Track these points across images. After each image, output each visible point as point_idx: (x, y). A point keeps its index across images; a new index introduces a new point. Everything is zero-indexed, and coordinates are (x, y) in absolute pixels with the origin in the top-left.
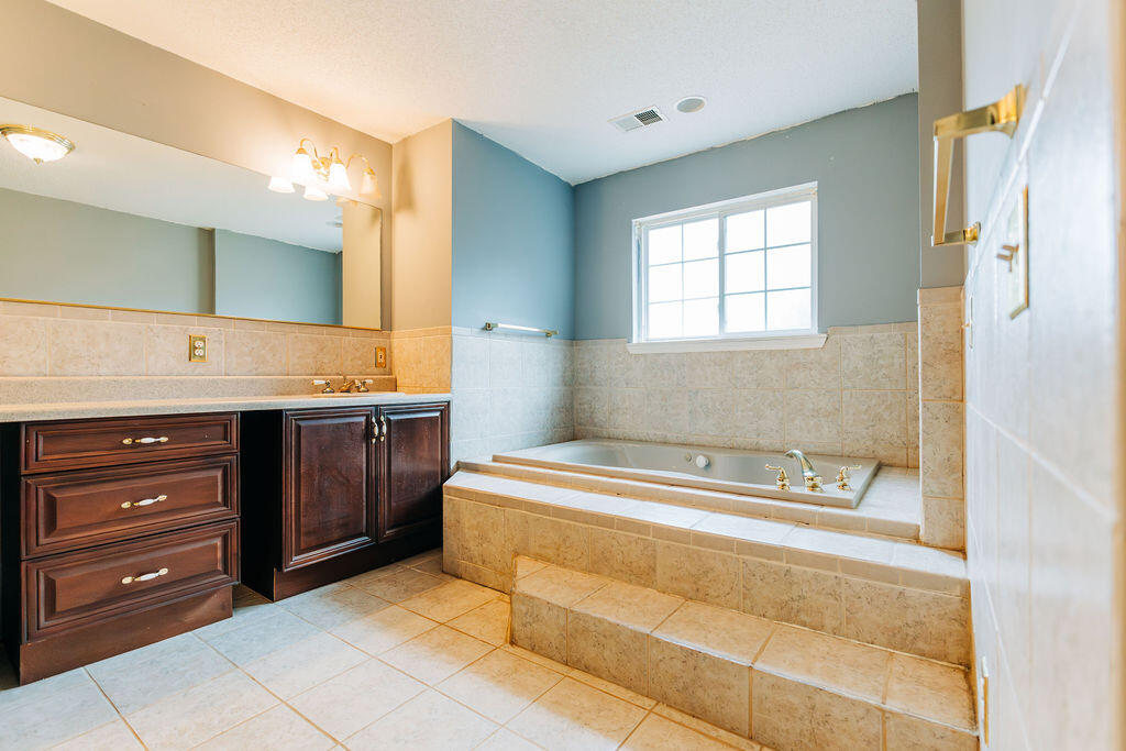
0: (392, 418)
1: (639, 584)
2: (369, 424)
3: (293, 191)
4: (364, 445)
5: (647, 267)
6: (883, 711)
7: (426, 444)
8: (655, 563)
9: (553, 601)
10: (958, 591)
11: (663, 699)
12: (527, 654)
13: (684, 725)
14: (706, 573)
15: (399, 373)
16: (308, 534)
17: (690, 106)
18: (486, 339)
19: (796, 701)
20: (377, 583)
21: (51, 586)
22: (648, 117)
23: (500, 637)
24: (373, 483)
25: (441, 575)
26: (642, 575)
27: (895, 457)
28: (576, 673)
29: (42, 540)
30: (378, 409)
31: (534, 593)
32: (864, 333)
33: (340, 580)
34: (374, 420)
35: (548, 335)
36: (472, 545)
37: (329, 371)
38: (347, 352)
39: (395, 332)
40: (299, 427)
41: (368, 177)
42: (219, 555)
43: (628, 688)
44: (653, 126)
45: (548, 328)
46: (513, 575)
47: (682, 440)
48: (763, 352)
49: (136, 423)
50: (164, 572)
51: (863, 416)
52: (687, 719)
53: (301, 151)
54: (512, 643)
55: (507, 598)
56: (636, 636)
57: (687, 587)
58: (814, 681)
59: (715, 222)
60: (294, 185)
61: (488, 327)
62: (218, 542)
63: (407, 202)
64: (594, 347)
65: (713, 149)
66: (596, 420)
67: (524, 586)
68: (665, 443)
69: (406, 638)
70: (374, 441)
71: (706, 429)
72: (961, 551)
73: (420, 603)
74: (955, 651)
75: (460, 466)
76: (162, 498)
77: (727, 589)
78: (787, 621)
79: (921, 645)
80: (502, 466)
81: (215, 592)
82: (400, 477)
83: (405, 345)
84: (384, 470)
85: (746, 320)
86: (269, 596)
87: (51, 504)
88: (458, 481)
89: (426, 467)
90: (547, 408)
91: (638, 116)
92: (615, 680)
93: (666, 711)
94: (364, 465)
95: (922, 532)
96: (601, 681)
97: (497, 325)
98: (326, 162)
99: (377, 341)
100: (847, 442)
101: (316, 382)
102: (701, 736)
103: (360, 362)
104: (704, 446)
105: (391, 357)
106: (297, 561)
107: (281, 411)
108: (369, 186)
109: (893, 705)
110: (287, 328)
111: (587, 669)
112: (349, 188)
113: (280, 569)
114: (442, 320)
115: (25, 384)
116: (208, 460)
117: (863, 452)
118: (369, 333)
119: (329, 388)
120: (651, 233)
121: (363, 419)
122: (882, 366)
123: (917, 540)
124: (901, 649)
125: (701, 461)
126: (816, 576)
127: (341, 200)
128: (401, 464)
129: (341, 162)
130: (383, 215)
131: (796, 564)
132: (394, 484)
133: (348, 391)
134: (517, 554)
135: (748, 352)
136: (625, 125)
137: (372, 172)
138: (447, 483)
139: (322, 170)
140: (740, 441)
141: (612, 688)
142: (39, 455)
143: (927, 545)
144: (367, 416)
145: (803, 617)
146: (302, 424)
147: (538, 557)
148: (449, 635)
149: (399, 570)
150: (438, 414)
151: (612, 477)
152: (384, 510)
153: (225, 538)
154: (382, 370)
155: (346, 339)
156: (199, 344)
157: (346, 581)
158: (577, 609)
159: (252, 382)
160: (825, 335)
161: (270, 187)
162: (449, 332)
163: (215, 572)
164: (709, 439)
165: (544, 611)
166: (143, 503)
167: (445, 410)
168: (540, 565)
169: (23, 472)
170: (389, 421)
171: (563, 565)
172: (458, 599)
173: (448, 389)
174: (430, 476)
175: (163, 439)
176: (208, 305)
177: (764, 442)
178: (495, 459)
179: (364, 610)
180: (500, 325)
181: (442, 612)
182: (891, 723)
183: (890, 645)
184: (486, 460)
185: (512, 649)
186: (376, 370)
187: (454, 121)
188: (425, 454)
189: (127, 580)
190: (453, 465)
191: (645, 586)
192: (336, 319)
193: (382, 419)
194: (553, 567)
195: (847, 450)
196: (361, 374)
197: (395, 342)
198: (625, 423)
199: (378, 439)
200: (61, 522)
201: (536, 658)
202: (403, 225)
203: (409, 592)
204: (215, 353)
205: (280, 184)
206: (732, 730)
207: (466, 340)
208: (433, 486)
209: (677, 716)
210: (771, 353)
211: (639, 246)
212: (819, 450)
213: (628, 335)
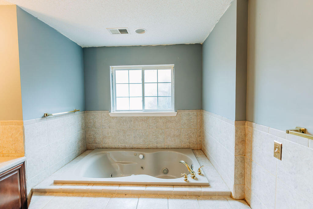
5: (116, 84)
17: (140, 31)
18: (46, 121)
22: (123, 31)
27: (194, 147)
32: (187, 112)
35: (75, 111)
44: (125, 34)
47: (131, 147)
48: (158, 117)
51: (187, 136)
59: (141, 71)
61: (46, 116)
64: (95, 114)
65: (140, 46)
66: (97, 141)
68: (125, 149)
71: (140, 142)
72: (244, 200)
75: (34, 192)
80: (61, 187)
85: (151, 106)
90: (76, 142)
91: (119, 30)
97: (51, 114)
100: (182, 144)
104: (139, 149)
114: (16, 117)
117: (186, 147)
122: (191, 122)
123: (231, 197)
125: (141, 156)
135: (153, 117)
140: (151, 146)
143: (235, 199)
150: (17, 172)
160: (177, 112)
162: (22, 124)
164: (141, 146)
167: (21, 167)
173: (23, 154)
177: (158, 146)
184: (49, 184)
187: (17, 6)
195: (182, 146)
198: (109, 142)
207: (33, 125)
210: (161, 117)
211: (112, 76)
212: (175, 147)
213: (109, 110)
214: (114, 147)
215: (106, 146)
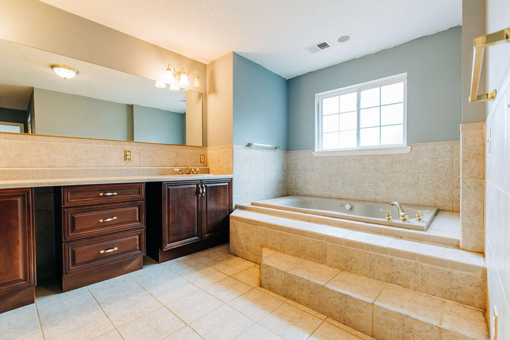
0: (207, 185)
1: (319, 262)
2: (198, 188)
3: (165, 87)
4: (196, 197)
5: (322, 116)
6: (440, 329)
7: (222, 197)
8: (326, 253)
9: (279, 268)
10: (480, 272)
11: (330, 316)
12: (268, 292)
13: (340, 328)
14: (351, 259)
15: (211, 166)
16: (173, 235)
17: (343, 39)
18: (248, 151)
19: (395, 320)
20: (201, 257)
21: (73, 252)
22: (323, 46)
23: (255, 283)
24: (200, 214)
25: (229, 255)
26: (320, 258)
27: (446, 206)
28: (289, 301)
29: (70, 234)
30: (201, 181)
31: (270, 265)
32: (431, 145)
33: (186, 255)
34: (200, 186)
35: (276, 148)
36: (242, 242)
37: (180, 165)
38: (187, 157)
39: (208, 148)
40: (169, 189)
41: (196, 79)
42: (137, 243)
43: (314, 309)
44: (326, 50)
45: (275, 145)
46: (261, 256)
47: (338, 196)
48: (379, 155)
49: (104, 187)
50: (116, 249)
51: (430, 186)
52: (342, 326)
53: (169, 69)
54: (261, 286)
55: (258, 266)
56: (317, 286)
57: (341, 265)
58: (405, 312)
59: (355, 94)
60: (166, 84)
61: (249, 145)
62: (137, 237)
63: (213, 90)
64: (297, 154)
65: (354, 59)
66: (298, 187)
67: (265, 261)
68: (331, 198)
69: (215, 282)
70: (200, 195)
71: (350, 192)
72: (482, 253)
73: (220, 266)
74: (478, 302)
75: (237, 207)
76: (115, 218)
77: (362, 267)
78: (391, 283)
79: (460, 298)
80: (255, 207)
81: (135, 258)
82: (211, 211)
83: (213, 153)
84: (204, 208)
85: (370, 140)
86: (157, 261)
87: (73, 219)
88: (236, 213)
89: (222, 207)
90: (275, 181)
91: (318, 46)
92: (307, 305)
93: (332, 321)
94: (196, 206)
95: (461, 243)
96: (301, 305)
97: (253, 144)
98: (179, 73)
99: (200, 151)
100: (421, 199)
101: (176, 170)
102: (348, 334)
103: (194, 161)
104: (349, 199)
105: (206, 158)
106: (169, 246)
107: (162, 182)
108: (197, 83)
109: (445, 326)
110: (163, 146)
111: (295, 300)
112: (189, 85)
113: (162, 249)
114: (229, 142)
115: (62, 171)
116: (133, 203)
117: (429, 204)
118: (198, 148)
119: (181, 172)
120: (324, 100)
121: (195, 186)
122: (440, 162)
123: (458, 247)
124: (449, 299)
125: (348, 207)
126: (406, 263)
127: (186, 90)
128: (212, 206)
129: (185, 73)
130: (203, 96)
131: (396, 256)
132: (209, 215)
133: (189, 174)
134: (262, 247)
135: (371, 155)
136: (312, 50)
137: (198, 78)
138: (232, 214)
139: (177, 77)
140: (367, 197)
141: (306, 309)
142: (69, 200)
143: (464, 249)
144: (197, 185)
145: (399, 282)
146: (170, 188)
147: (271, 248)
148: (233, 281)
149: (211, 252)
150: (227, 184)
151: (306, 213)
152: (204, 226)
153: (140, 236)
154: (203, 164)
155: (188, 151)
156: (128, 153)
157: (188, 256)
158: (289, 272)
159: (149, 170)
160: (411, 147)
161: (156, 86)
162: (232, 148)
163: (136, 250)
164: (352, 196)
165: (275, 273)
166: (108, 220)
167: (230, 182)
168: (273, 252)
169: (63, 206)
170: (206, 187)
171: (283, 252)
172: (237, 266)
173: (231, 172)
174: (224, 211)
175: (115, 194)
176: (131, 137)
177: (378, 198)
178: (252, 204)
179: (196, 268)
180: (254, 144)
181: (230, 271)
182: (444, 335)
183: (443, 297)
184: (248, 204)
185: (260, 289)
186: (200, 164)
187: (233, 52)
188: (222, 202)
189: (102, 252)
190: (234, 206)
191: (322, 264)
192: (183, 142)
193: (203, 185)
194: (278, 253)
195: (421, 202)
196: (194, 166)
197: (209, 152)
198: (311, 188)
199: (202, 194)
200: (77, 227)
201: (271, 293)
202: (211, 100)
203: (216, 262)
204: (134, 157)
205: (160, 84)
206: (363, 332)
207: (240, 151)
208: (225, 216)
209: (337, 324)
210: (383, 156)
211: (318, 106)
212: (407, 202)
213: (313, 148)
214: (317, 195)
215: (308, 193)
